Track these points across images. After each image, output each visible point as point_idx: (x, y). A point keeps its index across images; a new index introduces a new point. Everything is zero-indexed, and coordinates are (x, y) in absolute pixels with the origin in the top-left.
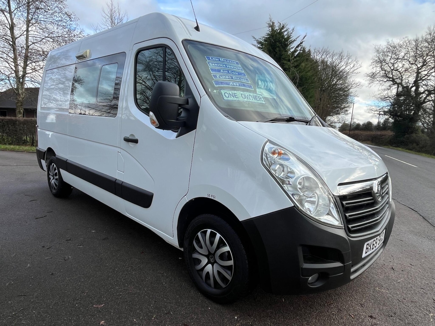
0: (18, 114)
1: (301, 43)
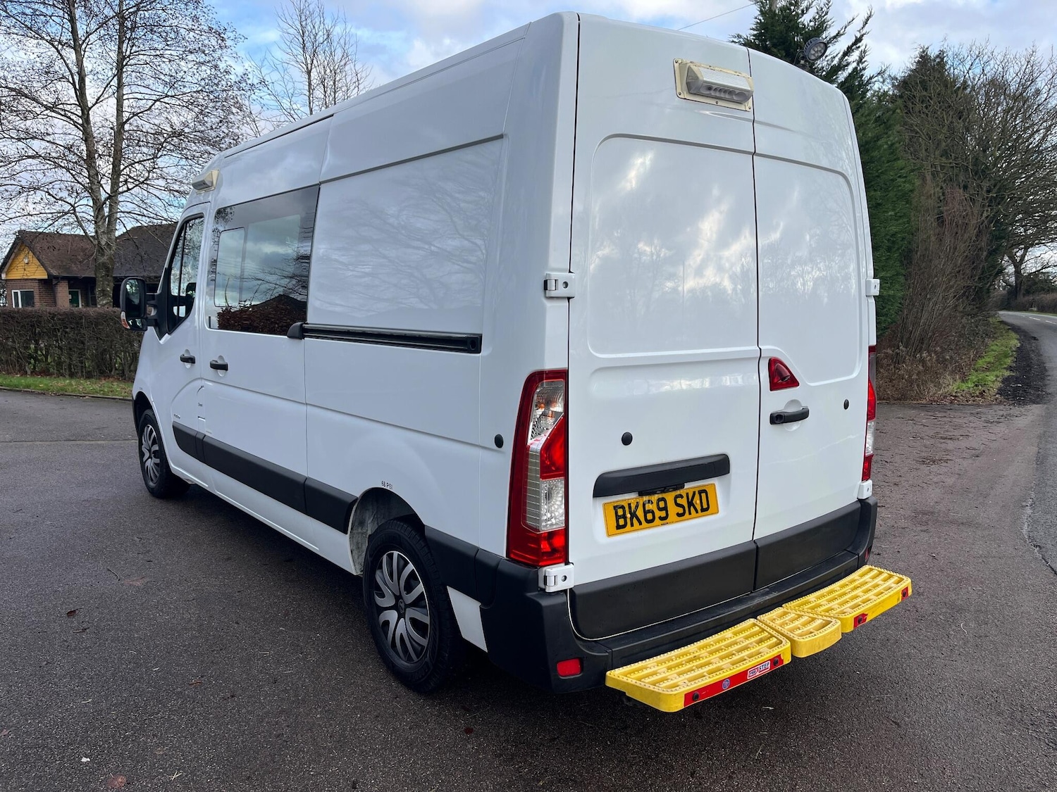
0: (99, 297)
1: (858, 40)
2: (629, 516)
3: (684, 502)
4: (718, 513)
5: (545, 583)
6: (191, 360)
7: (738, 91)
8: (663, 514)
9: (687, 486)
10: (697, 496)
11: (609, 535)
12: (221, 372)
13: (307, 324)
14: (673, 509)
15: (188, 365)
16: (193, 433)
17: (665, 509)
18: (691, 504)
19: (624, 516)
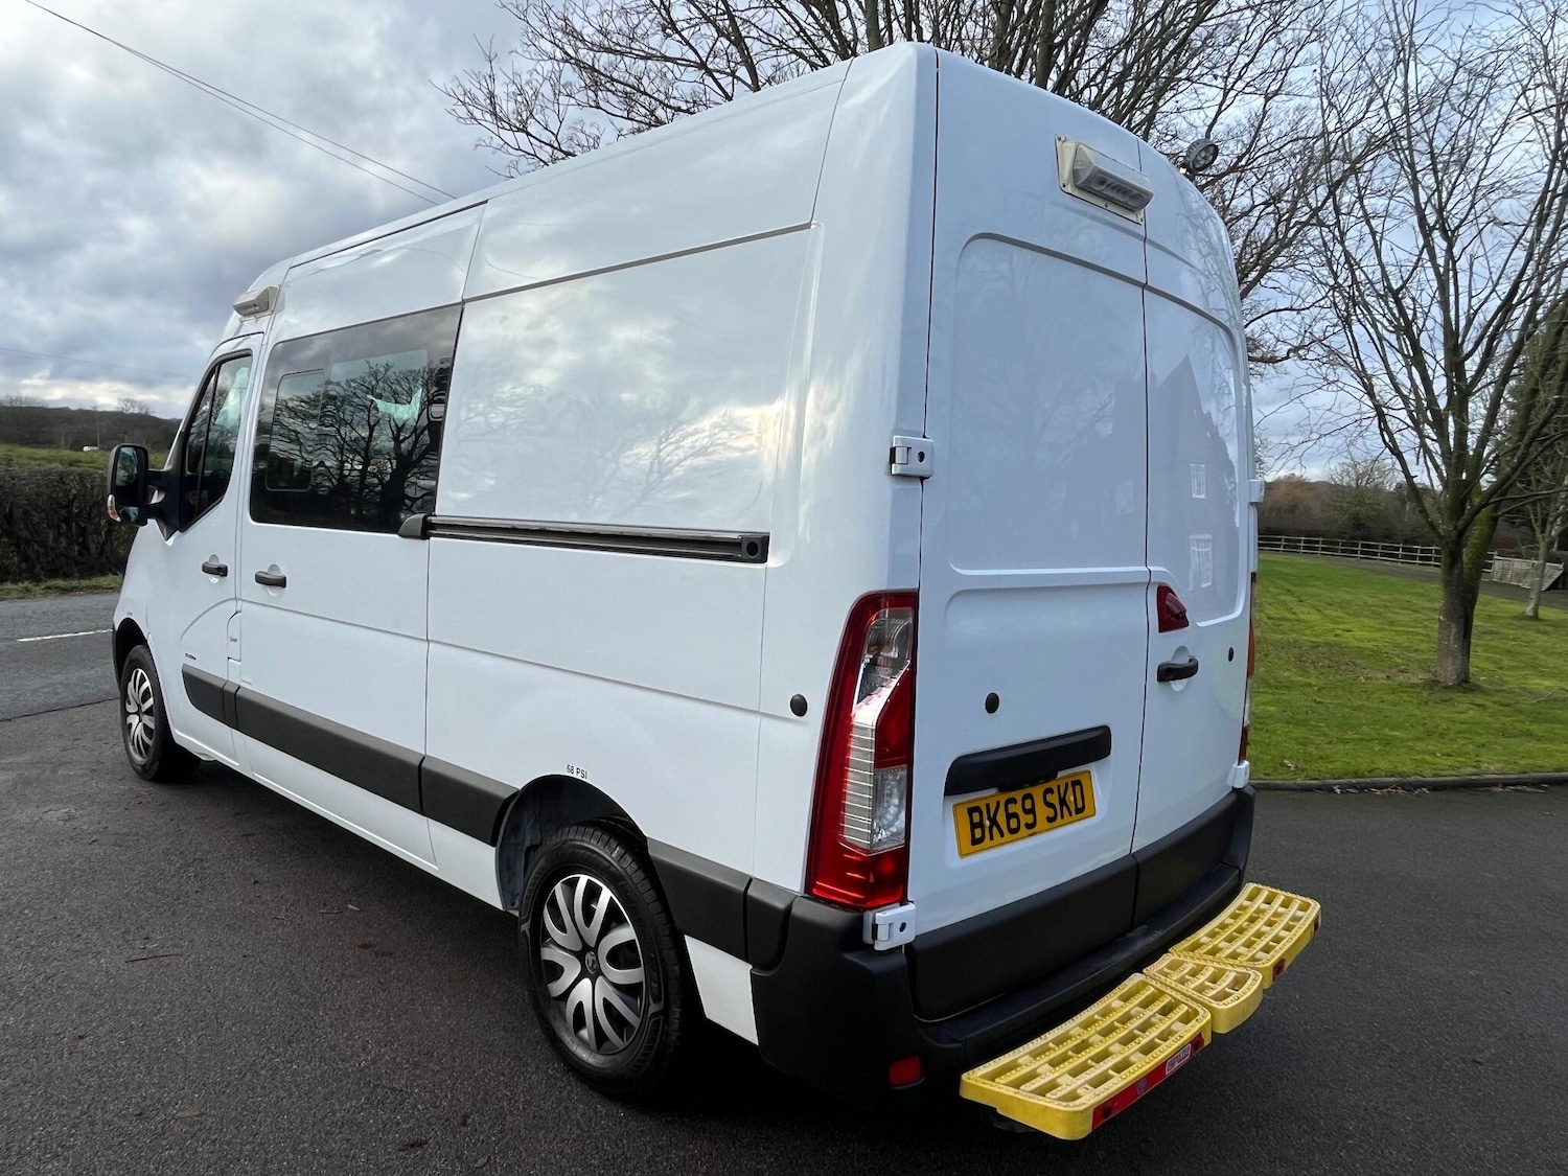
2: (987, 823)
3: (1053, 799)
4: (1095, 814)
5: (875, 936)
6: (222, 571)
7: (1135, 192)
8: (1029, 819)
9: (1060, 774)
10: (1070, 789)
11: (962, 855)
12: (272, 592)
13: (435, 516)
14: (1043, 812)
15: (215, 579)
16: (220, 684)
17: (1032, 811)
18: (1063, 802)
19: (981, 825)
